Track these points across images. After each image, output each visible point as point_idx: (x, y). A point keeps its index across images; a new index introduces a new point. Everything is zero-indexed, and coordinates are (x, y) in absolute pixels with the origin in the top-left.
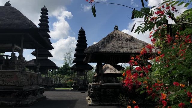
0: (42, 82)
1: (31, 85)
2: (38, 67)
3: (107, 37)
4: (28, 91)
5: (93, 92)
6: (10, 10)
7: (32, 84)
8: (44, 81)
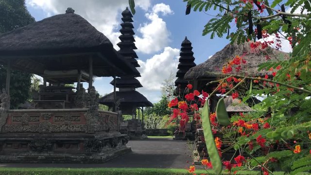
0: (128, 127)
1: (106, 131)
2: (118, 103)
3: (223, 50)
4: (102, 141)
5: (201, 142)
6: (73, 19)
7: (109, 129)
8: (130, 125)
